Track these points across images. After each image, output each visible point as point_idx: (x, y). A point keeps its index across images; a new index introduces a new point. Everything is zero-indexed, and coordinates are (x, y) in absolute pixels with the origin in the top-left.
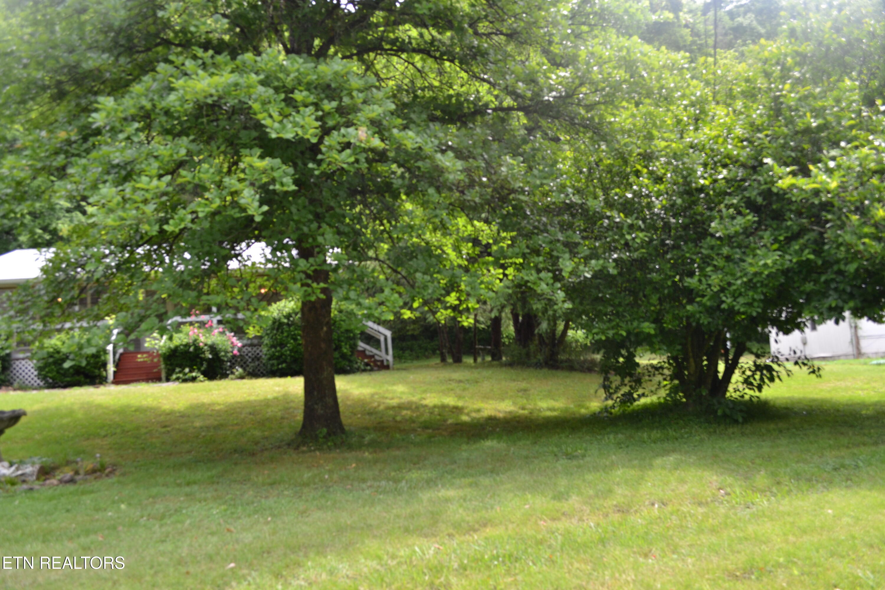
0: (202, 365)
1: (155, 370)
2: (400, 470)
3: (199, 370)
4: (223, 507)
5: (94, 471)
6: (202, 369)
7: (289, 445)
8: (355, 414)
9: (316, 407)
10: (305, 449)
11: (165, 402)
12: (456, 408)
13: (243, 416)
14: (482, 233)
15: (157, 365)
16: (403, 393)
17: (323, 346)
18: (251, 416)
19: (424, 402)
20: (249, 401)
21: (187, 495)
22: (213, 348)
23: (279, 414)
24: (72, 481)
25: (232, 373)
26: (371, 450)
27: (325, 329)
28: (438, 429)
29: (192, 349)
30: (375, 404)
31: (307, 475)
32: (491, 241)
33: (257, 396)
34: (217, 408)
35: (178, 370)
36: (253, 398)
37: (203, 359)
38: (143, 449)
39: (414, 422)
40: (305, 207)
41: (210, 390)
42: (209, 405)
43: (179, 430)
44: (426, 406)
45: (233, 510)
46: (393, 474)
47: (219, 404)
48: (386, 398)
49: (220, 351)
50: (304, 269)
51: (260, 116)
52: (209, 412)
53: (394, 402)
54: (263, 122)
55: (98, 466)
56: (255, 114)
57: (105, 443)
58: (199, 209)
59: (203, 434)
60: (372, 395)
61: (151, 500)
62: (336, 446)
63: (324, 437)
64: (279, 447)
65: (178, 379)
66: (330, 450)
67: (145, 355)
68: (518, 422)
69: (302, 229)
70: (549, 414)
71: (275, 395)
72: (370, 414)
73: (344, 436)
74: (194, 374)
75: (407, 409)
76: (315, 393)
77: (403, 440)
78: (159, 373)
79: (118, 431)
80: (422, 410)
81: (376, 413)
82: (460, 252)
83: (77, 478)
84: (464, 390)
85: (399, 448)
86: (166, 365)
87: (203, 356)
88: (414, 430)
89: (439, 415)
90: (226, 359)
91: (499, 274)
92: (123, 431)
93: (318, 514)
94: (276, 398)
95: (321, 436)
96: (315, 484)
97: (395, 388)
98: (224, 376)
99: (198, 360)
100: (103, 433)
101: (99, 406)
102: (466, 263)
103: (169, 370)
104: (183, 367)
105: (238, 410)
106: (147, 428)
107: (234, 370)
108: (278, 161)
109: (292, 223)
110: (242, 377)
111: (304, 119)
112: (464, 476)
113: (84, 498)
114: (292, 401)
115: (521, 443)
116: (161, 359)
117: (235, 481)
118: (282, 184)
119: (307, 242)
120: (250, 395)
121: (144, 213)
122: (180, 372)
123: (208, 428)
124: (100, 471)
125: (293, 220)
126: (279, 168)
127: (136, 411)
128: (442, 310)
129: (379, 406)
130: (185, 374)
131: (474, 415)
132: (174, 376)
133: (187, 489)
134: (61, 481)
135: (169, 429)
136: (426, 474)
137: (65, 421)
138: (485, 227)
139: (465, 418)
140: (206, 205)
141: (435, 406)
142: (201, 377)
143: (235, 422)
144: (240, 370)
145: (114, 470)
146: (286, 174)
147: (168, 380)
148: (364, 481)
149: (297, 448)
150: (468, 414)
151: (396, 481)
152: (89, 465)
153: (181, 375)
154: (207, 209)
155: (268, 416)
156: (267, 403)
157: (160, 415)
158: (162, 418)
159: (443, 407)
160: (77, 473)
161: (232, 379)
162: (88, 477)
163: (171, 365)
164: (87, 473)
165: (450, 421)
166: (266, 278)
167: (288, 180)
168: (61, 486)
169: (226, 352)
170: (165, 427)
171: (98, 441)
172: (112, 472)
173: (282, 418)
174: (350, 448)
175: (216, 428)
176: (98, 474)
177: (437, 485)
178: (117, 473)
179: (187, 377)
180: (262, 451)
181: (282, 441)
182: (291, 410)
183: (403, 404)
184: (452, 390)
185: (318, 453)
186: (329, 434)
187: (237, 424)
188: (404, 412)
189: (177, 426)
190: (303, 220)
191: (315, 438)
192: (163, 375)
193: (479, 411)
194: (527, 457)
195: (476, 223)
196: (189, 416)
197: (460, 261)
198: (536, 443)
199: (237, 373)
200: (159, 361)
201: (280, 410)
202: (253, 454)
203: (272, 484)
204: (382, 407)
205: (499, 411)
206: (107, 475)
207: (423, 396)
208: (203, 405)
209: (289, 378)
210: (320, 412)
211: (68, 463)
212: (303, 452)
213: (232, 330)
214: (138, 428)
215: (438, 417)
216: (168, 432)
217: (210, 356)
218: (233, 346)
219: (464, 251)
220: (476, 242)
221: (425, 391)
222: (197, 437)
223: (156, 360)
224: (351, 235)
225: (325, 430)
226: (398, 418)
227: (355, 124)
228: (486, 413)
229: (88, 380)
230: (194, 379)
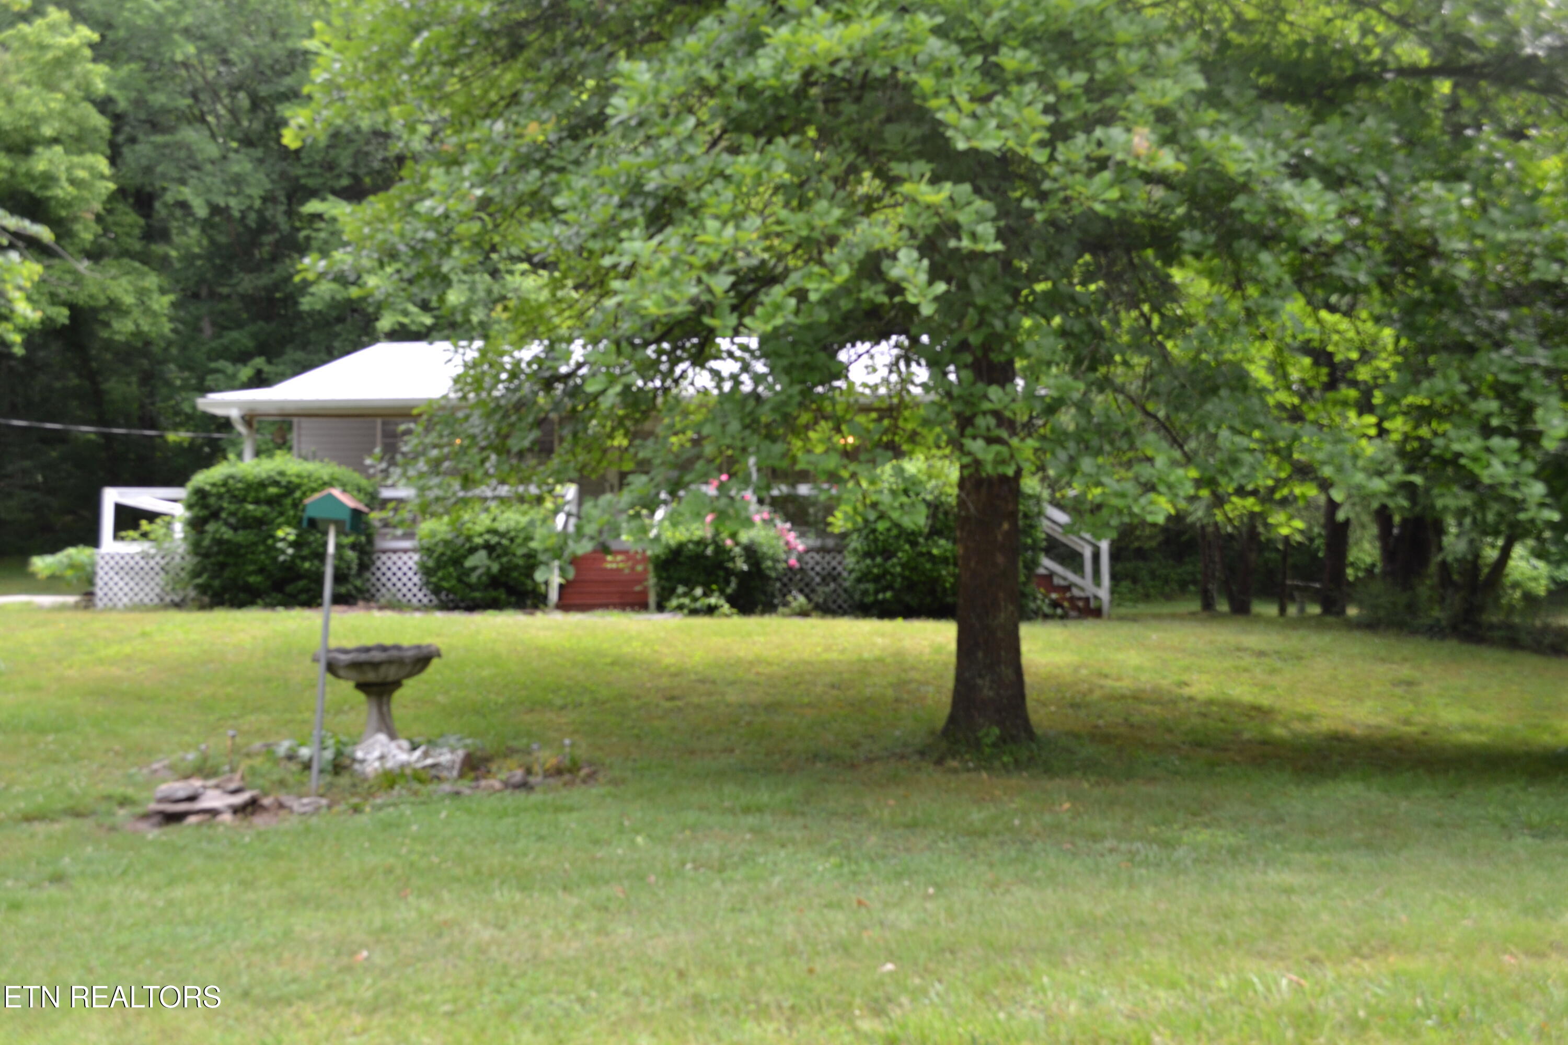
0: (728, 583)
1: (638, 588)
2: (1166, 822)
3: (722, 592)
4: (834, 860)
5: (559, 772)
6: (729, 591)
7: (922, 753)
8: (1044, 705)
9: (979, 682)
10: (954, 764)
11: (666, 651)
12: (1258, 709)
13: (819, 690)
14: (1335, 337)
15: (641, 579)
16: (1139, 669)
17: (1000, 559)
18: (835, 692)
19: (1187, 691)
20: (827, 662)
21: (752, 830)
22: (751, 552)
23: (890, 692)
24: (524, 786)
25: (786, 604)
26: (1093, 779)
27: (1006, 526)
28: (1226, 750)
29: (709, 551)
30: (1085, 686)
31: (977, 816)
32: (1354, 355)
33: (843, 651)
34: (768, 670)
35: (681, 589)
36: (833, 656)
37: (729, 573)
38: (638, 737)
39: (1170, 731)
40: (994, 279)
41: (749, 634)
42: (751, 663)
43: (698, 707)
44: (1191, 699)
45: (854, 867)
46: (1152, 830)
47: (770, 664)
48: (1106, 676)
49: (764, 556)
50: (997, 406)
51: (933, 103)
52: (751, 677)
53: (1125, 685)
54: (939, 116)
55: (567, 762)
56: (924, 98)
57: (563, 720)
58: (810, 285)
59: (747, 718)
60: (1077, 669)
61: (688, 833)
62: (1018, 765)
63: (994, 745)
64: (902, 757)
65: (680, 607)
66: (1008, 771)
67: (619, 558)
68: (1400, 749)
69: (991, 326)
70: (1467, 737)
71: (877, 652)
72: (1075, 706)
73: (1034, 746)
74: (713, 601)
75: (1153, 703)
76: (980, 655)
77: (1155, 764)
78: (644, 593)
79: (586, 699)
80: (1182, 706)
81: (1087, 705)
82: (1285, 376)
83: (532, 780)
84: (1273, 671)
85: (1152, 780)
86: (660, 578)
87: (730, 565)
88: (1174, 747)
89: (1223, 720)
90: (773, 575)
91: (1369, 426)
92: (595, 702)
93: (1021, 893)
94: (880, 660)
95: (988, 741)
96: (997, 834)
97: (1120, 656)
98: (769, 608)
99: (721, 573)
100: (559, 702)
101: (542, 651)
102: (1296, 401)
103: (663, 589)
104: (690, 584)
105: (808, 677)
106: (638, 697)
107: (790, 598)
108: (966, 188)
109: (971, 311)
110: (803, 613)
111: (1019, 108)
112: (1308, 848)
113: (563, 818)
114: (913, 668)
115: (1419, 794)
116: (651, 567)
117: (835, 814)
118: (974, 236)
119: (1001, 351)
120: (828, 649)
121: (709, 290)
122: (685, 595)
123: (753, 707)
124: (570, 771)
125: (974, 305)
126: (969, 203)
127: (613, 664)
128: (1235, 499)
129: (1091, 691)
130: (695, 599)
131: (1298, 726)
132: (674, 602)
133: (751, 820)
134: (506, 785)
135: (679, 703)
136: (1226, 838)
137: (485, 673)
138: (1344, 324)
139: (1278, 731)
140: (822, 276)
141: (1210, 702)
142: (726, 607)
143: (806, 700)
144: (802, 599)
145: (595, 773)
146: (981, 218)
147: (661, 608)
148: (1096, 837)
149: (940, 762)
150: (1284, 725)
151: (1167, 844)
152: (547, 757)
153: (686, 601)
154: (826, 286)
155: (868, 692)
156: (864, 669)
157: (660, 676)
158: (665, 681)
159: (1230, 704)
160: (529, 771)
161: (785, 615)
162: (551, 781)
163: (669, 579)
164: (547, 774)
165: (1246, 736)
166: (874, 415)
167: (987, 229)
168: (508, 792)
169: (776, 560)
170: (672, 698)
171: (550, 716)
172: (592, 776)
173: (897, 700)
174: (1049, 771)
175: (773, 707)
176: (567, 777)
177: (1254, 862)
178: (601, 777)
179: (698, 605)
180: (870, 761)
181: (905, 745)
182: (913, 686)
183: (1144, 691)
184: (1246, 670)
185: (984, 775)
186: (1003, 739)
187: (809, 705)
188: (1147, 708)
189: (696, 700)
190: (994, 306)
191: (976, 745)
192: (652, 599)
193: (1308, 718)
194: (1439, 825)
195: (1324, 314)
196: (714, 682)
197: (1283, 396)
198: (1452, 796)
199: (794, 604)
200: (645, 571)
201: (892, 685)
202: (853, 766)
203: (912, 826)
204: (1097, 694)
205: (1353, 724)
206: (584, 781)
207: (1185, 677)
208: (739, 662)
209: (899, 623)
210: (988, 693)
211: (510, 752)
212: (955, 771)
213: (788, 518)
214: (621, 697)
215: (1221, 725)
216: (680, 709)
217: (745, 568)
218: (790, 549)
219: (1295, 374)
220: (1321, 356)
221: (1187, 669)
222: (736, 723)
223: (639, 568)
224: (1087, 338)
225: (996, 731)
226: (1136, 719)
227: (1123, 119)
228: (1324, 725)
229: (513, 599)
230: (711, 610)
